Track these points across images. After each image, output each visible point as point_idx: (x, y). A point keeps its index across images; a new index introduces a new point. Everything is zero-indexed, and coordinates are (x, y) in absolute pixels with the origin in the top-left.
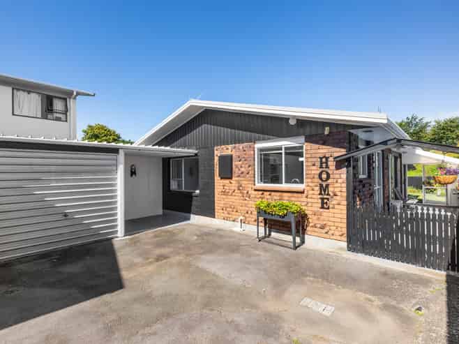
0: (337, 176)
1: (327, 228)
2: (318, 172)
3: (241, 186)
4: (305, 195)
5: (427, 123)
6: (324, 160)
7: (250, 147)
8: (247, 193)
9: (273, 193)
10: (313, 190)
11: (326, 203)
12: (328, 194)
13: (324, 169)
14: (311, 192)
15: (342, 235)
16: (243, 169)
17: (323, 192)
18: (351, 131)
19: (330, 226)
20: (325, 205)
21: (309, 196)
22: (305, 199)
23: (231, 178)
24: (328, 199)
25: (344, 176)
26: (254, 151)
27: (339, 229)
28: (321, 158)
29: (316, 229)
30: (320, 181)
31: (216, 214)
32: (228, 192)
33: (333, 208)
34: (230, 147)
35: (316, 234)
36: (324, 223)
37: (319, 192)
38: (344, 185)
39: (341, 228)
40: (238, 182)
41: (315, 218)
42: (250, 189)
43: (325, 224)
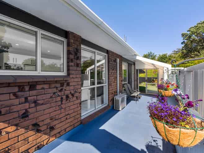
5: (156, 55)
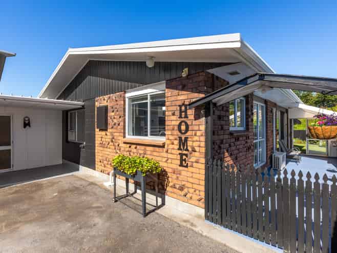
0: (196, 128)
1: (186, 190)
2: (178, 123)
3: (113, 138)
4: (165, 150)
6: (183, 108)
7: (121, 96)
8: (118, 145)
9: (138, 147)
10: (173, 144)
11: (185, 160)
12: (187, 150)
13: (183, 119)
14: (171, 146)
15: (199, 200)
16: (115, 121)
17: (182, 147)
18: (211, 71)
19: (188, 188)
20: (184, 162)
21: (169, 151)
22: (165, 155)
23: (106, 130)
24: (186, 155)
25: (203, 128)
26: (124, 101)
27: (197, 192)
28: (180, 106)
29: (175, 190)
30: (179, 134)
31: (96, 166)
32: (105, 144)
33: (192, 166)
34: (106, 97)
35: (175, 196)
36: (183, 183)
37: (178, 147)
38: (203, 139)
39: (200, 191)
40: (112, 134)
41: (175, 176)
42: (120, 142)
43: (184, 185)
